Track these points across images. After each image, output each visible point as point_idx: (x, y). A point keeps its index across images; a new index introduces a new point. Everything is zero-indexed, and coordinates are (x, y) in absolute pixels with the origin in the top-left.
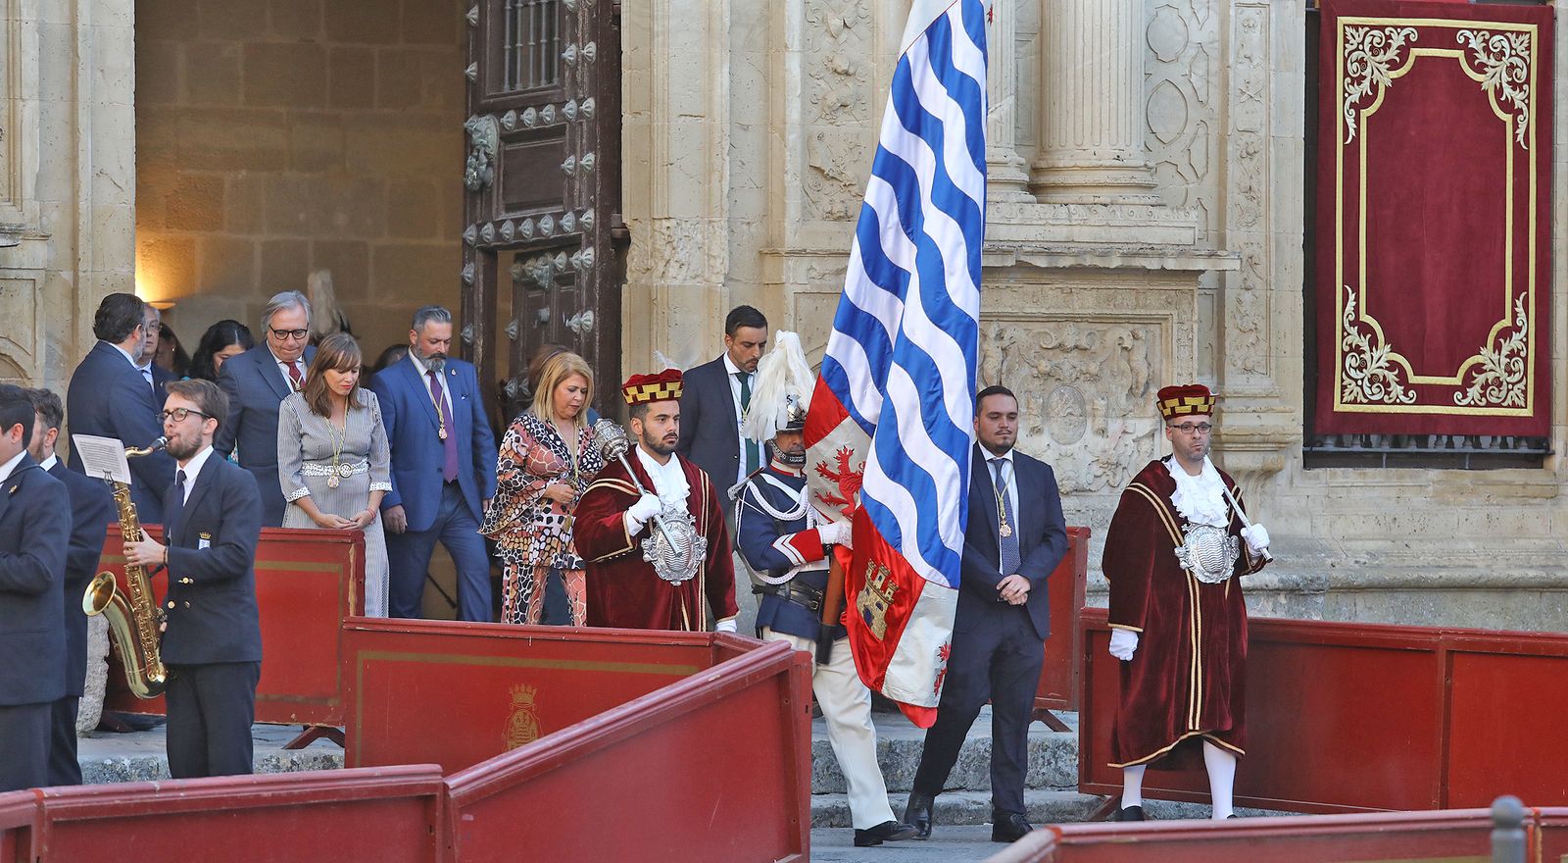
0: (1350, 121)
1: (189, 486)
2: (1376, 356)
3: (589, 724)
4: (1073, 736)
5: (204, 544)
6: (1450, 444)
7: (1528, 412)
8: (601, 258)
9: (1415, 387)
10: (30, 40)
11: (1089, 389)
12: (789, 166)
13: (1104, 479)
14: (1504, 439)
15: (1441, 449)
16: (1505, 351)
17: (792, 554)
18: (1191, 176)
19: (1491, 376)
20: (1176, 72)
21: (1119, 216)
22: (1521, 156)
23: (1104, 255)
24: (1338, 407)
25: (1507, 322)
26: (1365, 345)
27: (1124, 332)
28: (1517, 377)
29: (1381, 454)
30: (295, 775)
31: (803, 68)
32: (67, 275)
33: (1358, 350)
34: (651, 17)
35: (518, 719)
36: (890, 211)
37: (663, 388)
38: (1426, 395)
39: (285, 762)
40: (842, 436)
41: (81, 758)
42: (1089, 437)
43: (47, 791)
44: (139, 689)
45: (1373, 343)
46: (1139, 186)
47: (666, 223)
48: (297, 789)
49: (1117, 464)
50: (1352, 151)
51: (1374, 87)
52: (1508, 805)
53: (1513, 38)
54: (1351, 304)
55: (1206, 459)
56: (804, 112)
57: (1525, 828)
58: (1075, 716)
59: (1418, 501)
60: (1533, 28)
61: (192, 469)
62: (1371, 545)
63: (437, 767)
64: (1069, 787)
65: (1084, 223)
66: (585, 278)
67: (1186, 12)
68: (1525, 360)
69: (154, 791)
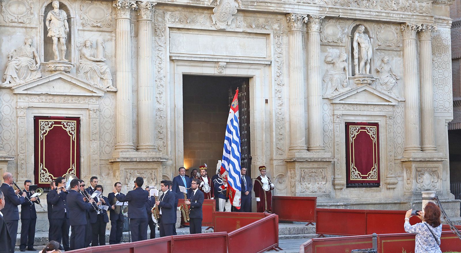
0: (352, 140)
1: (195, 193)
2: (356, 172)
3: (247, 226)
4: (315, 226)
5: (196, 202)
6: (366, 184)
7: (377, 180)
8: (248, 161)
9: (361, 176)
10: (169, 133)
11: (316, 178)
12: (274, 148)
13: (319, 190)
14: (374, 183)
15: (365, 185)
16: (374, 171)
17: (221, 188)
18: (330, 148)
19: (372, 175)
20: (327, 134)
21: (320, 154)
22: (375, 144)
23: (318, 159)
24: (351, 180)
25: (374, 167)
26: (354, 171)
27: (321, 170)
28: (375, 175)
29: (357, 186)
30: (207, 233)
31: (275, 134)
32: (175, 165)
33: (353, 171)
34: (254, 127)
35: (238, 225)
36: (228, 144)
37: (204, 168)
38: (363, 178)
39: (206, 232)
40: (225, 173)
41: (176, 231)
42: (316, 184)
43: (173, 236)
44: (186, 221)
45: (356, 170)
46: (322, 149)
47: (257, 156)
48: (207, 235)
49: (321, 188)
50: (352, 144)
51: (355, 135)
52: (375, 234)
53: (373, 128)
54: (352, 165)
55: (265, 175)
56: (276, 140)
57: (377, 237)
58: (315, 223)
59: (362, 192)
60: (376, 127)
61: (195, 191)
62: (356, 199)
63: (226, 232)
64: (315, 233)
65: (315, 155)
66: (246, 164)
67: (329, 125)
68: (376, 172)
69: (188, 236)
